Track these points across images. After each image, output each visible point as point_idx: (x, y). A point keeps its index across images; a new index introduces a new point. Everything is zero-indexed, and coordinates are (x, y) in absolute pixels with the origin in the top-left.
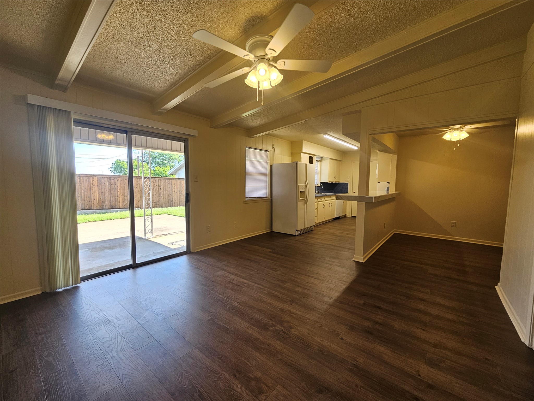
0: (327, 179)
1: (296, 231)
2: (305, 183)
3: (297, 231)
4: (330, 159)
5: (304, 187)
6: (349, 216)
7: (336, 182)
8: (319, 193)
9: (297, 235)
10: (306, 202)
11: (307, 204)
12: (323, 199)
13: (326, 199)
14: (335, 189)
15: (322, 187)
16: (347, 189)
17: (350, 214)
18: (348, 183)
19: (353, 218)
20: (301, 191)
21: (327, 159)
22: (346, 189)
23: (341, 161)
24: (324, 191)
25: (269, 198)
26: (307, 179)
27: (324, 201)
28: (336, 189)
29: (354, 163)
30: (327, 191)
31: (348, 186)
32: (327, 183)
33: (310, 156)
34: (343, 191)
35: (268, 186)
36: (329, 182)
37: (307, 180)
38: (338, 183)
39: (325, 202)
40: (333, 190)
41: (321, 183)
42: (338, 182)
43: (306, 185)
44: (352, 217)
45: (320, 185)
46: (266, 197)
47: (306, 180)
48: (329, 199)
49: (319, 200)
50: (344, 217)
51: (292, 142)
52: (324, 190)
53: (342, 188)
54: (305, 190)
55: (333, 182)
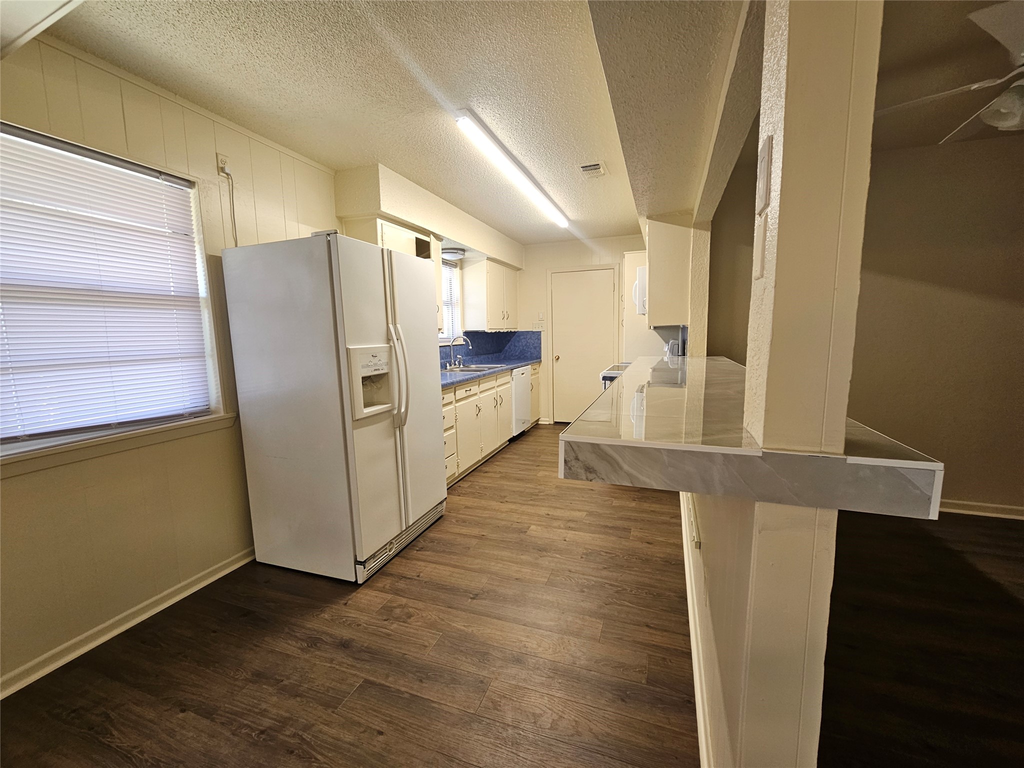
0: (482, 323)
1: (357, 562)
2: (389, 339)
3: (363, 563)
4: (489, 259)
5: (384, 358)
6: (548, 423)
7: (509, 330)
8: (461, 366)
9: (360, 582)
10: (398, 422)
11: (405, 428)
12: (475, 389)
13: (484, 386)
14: (506, 348)
15: (471, 348)
16: (538, 349)
17: (549, 418)
18: (541, 332)
19: (557, 427)
20: (365, 379)
21: (482, 261)
22: (535, 348)
23: (519, 269)
24: (476, 359)
25: (222, 414)
26: (398, 321)
27: (476, 394)
28: (510, 348)
29: (552, 274)
30: (484, 356)
31: (540, 339)
32: (483, 333)
33: (417, 238)
34: (529, 353)
35: (212, 356)
36: (489, 331)
37: (395, 324)
38: (515, 332)
39: (482, 395)
40: (500, 351)
41: (467, 334)
42: (513, 330)
43: (391, 350)
44: (556, 423)
45: (465, 340)
46: (207, 411)
47: (391, 326)
48: (492, 383)
49: (461, 393)
50: (536, 426)
51: (336, 172)
52: (477, 354)
53: (526, 345)
54: (391, 367)
55: (502, 331)
